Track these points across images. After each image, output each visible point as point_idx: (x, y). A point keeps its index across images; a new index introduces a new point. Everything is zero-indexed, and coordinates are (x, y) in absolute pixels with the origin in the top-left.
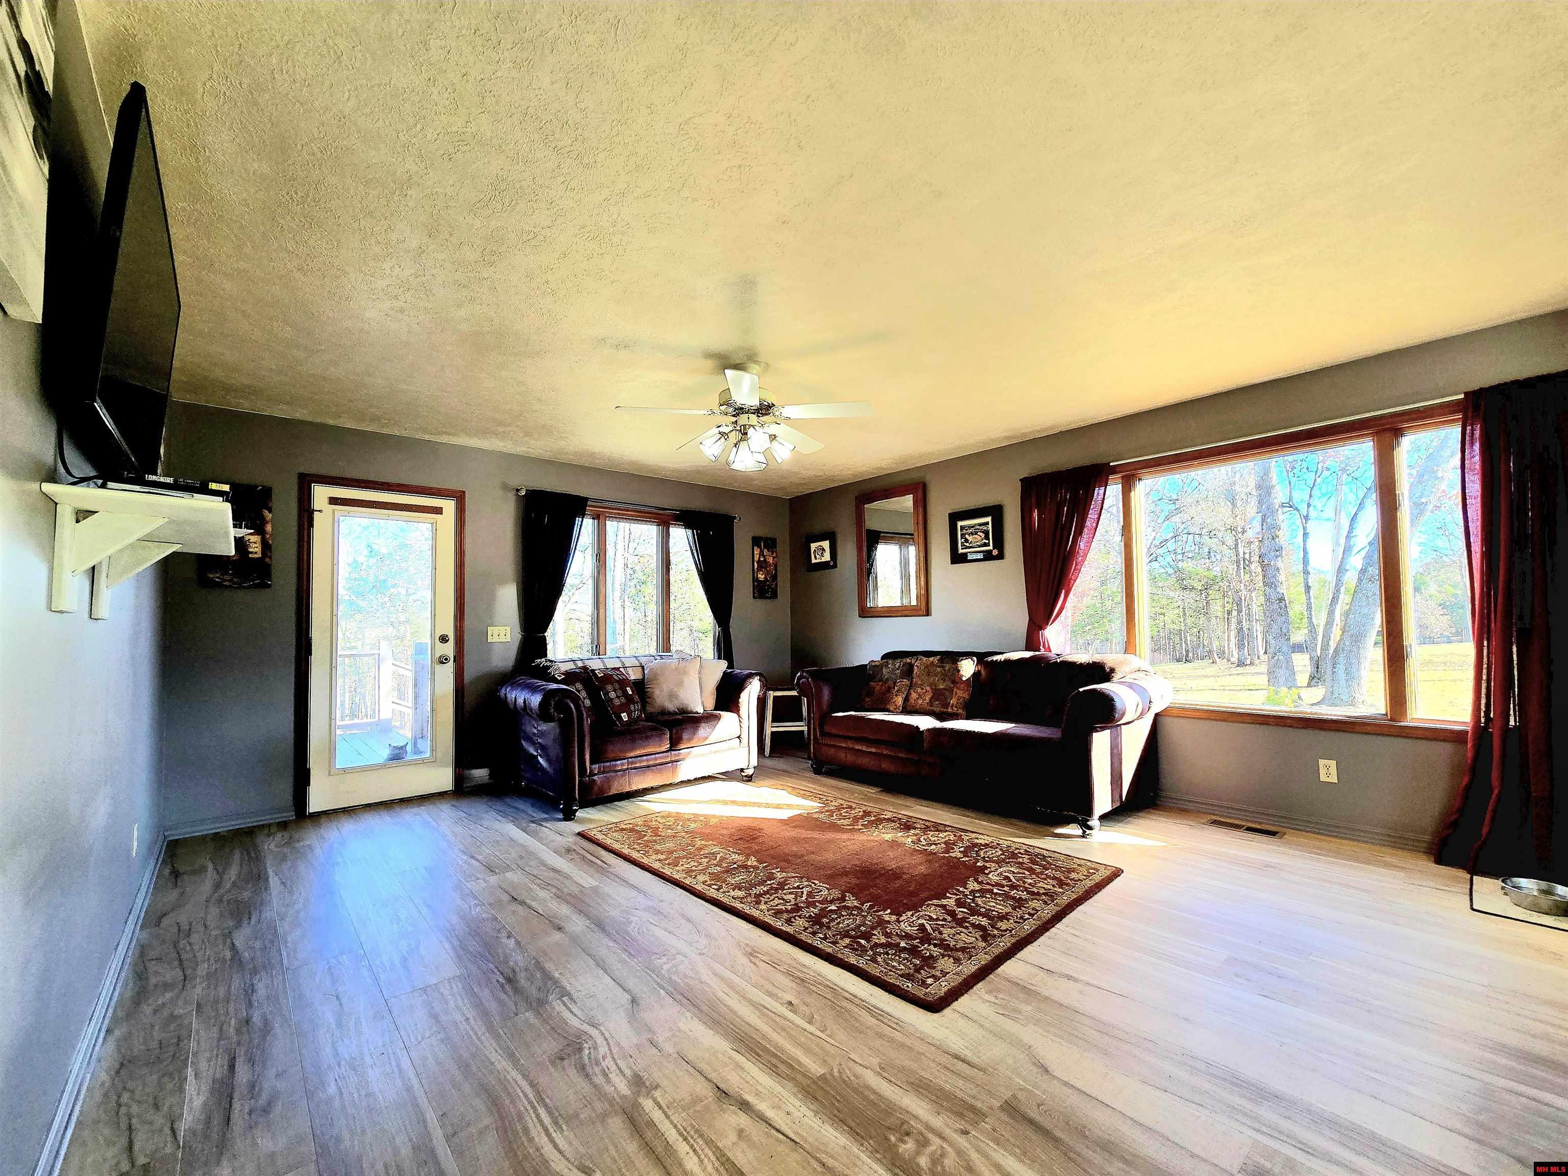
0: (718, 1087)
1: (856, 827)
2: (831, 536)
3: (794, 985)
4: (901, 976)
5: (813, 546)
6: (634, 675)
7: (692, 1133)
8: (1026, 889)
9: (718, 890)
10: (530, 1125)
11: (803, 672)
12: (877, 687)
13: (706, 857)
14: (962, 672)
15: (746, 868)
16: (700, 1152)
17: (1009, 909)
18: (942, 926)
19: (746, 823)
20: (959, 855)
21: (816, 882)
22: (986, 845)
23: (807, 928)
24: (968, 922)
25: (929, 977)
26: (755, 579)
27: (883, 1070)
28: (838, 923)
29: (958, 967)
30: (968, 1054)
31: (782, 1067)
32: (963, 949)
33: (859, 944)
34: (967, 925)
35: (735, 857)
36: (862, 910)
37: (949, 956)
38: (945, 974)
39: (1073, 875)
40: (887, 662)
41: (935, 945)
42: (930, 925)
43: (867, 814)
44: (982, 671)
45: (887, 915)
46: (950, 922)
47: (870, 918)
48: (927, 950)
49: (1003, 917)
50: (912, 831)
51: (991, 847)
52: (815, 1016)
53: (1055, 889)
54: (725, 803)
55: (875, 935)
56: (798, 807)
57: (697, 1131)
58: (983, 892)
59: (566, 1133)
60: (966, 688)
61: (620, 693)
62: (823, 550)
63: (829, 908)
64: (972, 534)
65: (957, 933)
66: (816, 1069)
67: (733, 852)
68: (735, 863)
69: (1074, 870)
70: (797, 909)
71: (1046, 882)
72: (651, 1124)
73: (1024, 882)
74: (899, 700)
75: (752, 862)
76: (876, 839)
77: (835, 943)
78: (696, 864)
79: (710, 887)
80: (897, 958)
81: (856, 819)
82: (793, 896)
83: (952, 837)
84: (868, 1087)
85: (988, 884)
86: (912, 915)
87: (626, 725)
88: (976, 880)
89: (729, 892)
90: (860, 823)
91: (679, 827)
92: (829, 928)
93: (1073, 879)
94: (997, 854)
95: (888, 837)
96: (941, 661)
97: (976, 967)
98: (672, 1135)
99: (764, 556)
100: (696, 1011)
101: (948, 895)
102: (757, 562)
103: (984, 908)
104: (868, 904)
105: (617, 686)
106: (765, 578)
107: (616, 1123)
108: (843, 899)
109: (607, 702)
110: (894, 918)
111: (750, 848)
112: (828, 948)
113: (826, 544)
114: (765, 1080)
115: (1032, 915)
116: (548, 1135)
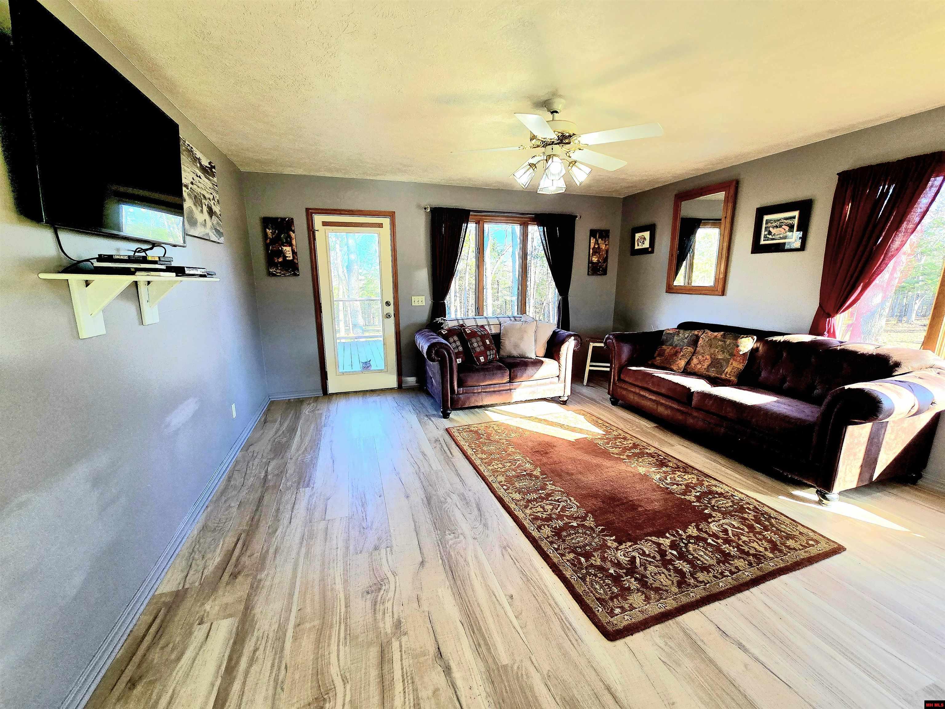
0: (439, 649)
1: (622, 457)
2: (652, 228)
3: (521, 582)
4: (598, 599)
5: (638, 236)
6: (494, 330)
7: (409, 678)
8: (738, 546)
9: (505, 490)
10: (333, 634)
11: (610, 335)
12: (667, 349)
13: (510, 462)
14: (740, 348)
15: (531, 476)
16: (407, 695)
17: (714, 562)
18: (650, 563)
19: (547, 439)
20: (693, 499)
21: (572, 499)
22: (721, 494)
23: (548, 537)
24: (673, 565)
25: (619, 607)
26: (590, 262)
27: (547, 679)
28: (572, 539)
29: (646, 605)
30: (618, 689)
31: (483, 648)
32: (657, 590)
33: (579, 561)
34: (671, 567)
35: (528, 466)
36: (594, 531)
37: (643, 593)
38: (632, 608)
39: (790, 543)
40: (679, 332)
41: (636, 579)
42: (640, 559)
43: (635, 446)
44: (760, 348)
45: (611, 542)
46: (657, 561)
47: (597, 540)
48: (628, 581)
49: (705, 569)
50: (664, 469)
51: (724, 497)
52: (523, 613)
53: (767, 553)
54: (540, 421)
55: (594, 556)
56: (588, 432)
57: (412, 678)
58: (698, 539)
59: (347, 648)
60: (741, 361)
61: (481, 343)
62: (645, 239)
63: (571, 524)
64: (777, 227)
65: (659, 573)
66: (504, 659)
67: (528, 462)
68: (525, 471)
69: (792, 537)
70: (549, 519)
71: (760, 543)
72: (391, 661)
73: (739, 539)
74: (682, 363)
75: (537, 472)
76: (633, 471)
77: (562, 555)
78: (501, 466)
79: (502, 487)
80: (602, 582)
81: (625, 449)
82: (551, 507)
83: (695, 481)
84: (531, 689)
85: (706, 532)
86: (630, 546)
87: (482, 365)
88: (697, 527)
89: (512, 493)
90: (626, 454)
91: (504, 435)
92: (564, 541)
93: (788, 547)
94: (727, 505)
95: (642, 470)
96: (724, 336)
97: (660, 611)
98: (398, 674)
99: (598, 244)
100: (452, 582)
101: (667, 535)
102: (593, 249)
103: (692, 555)
104: (601, 528)
105: (479, 339)
106: (598, 260)
107: (374, 652)
108: (584, 519)
109: (472, 349)
110: (615, 544)
111: (540, 460)
112: (555, 557)
113: (647, 234)
114: (469, 655)
115: (732, 573)
116: (338, 645)
